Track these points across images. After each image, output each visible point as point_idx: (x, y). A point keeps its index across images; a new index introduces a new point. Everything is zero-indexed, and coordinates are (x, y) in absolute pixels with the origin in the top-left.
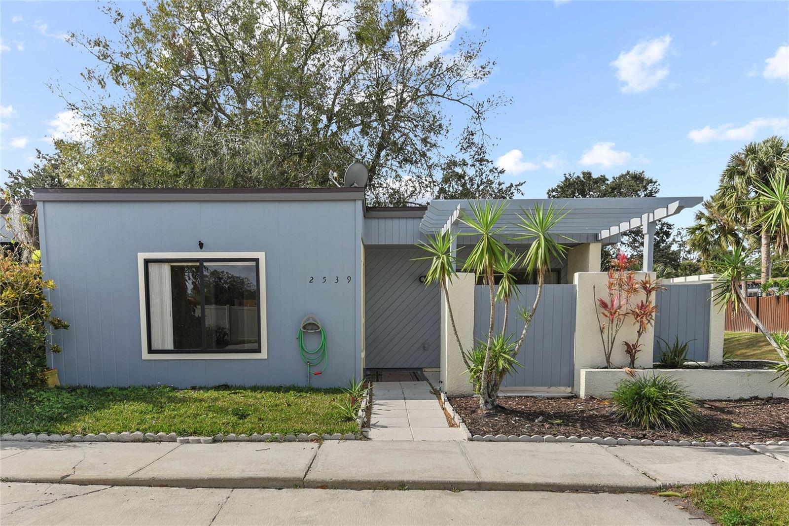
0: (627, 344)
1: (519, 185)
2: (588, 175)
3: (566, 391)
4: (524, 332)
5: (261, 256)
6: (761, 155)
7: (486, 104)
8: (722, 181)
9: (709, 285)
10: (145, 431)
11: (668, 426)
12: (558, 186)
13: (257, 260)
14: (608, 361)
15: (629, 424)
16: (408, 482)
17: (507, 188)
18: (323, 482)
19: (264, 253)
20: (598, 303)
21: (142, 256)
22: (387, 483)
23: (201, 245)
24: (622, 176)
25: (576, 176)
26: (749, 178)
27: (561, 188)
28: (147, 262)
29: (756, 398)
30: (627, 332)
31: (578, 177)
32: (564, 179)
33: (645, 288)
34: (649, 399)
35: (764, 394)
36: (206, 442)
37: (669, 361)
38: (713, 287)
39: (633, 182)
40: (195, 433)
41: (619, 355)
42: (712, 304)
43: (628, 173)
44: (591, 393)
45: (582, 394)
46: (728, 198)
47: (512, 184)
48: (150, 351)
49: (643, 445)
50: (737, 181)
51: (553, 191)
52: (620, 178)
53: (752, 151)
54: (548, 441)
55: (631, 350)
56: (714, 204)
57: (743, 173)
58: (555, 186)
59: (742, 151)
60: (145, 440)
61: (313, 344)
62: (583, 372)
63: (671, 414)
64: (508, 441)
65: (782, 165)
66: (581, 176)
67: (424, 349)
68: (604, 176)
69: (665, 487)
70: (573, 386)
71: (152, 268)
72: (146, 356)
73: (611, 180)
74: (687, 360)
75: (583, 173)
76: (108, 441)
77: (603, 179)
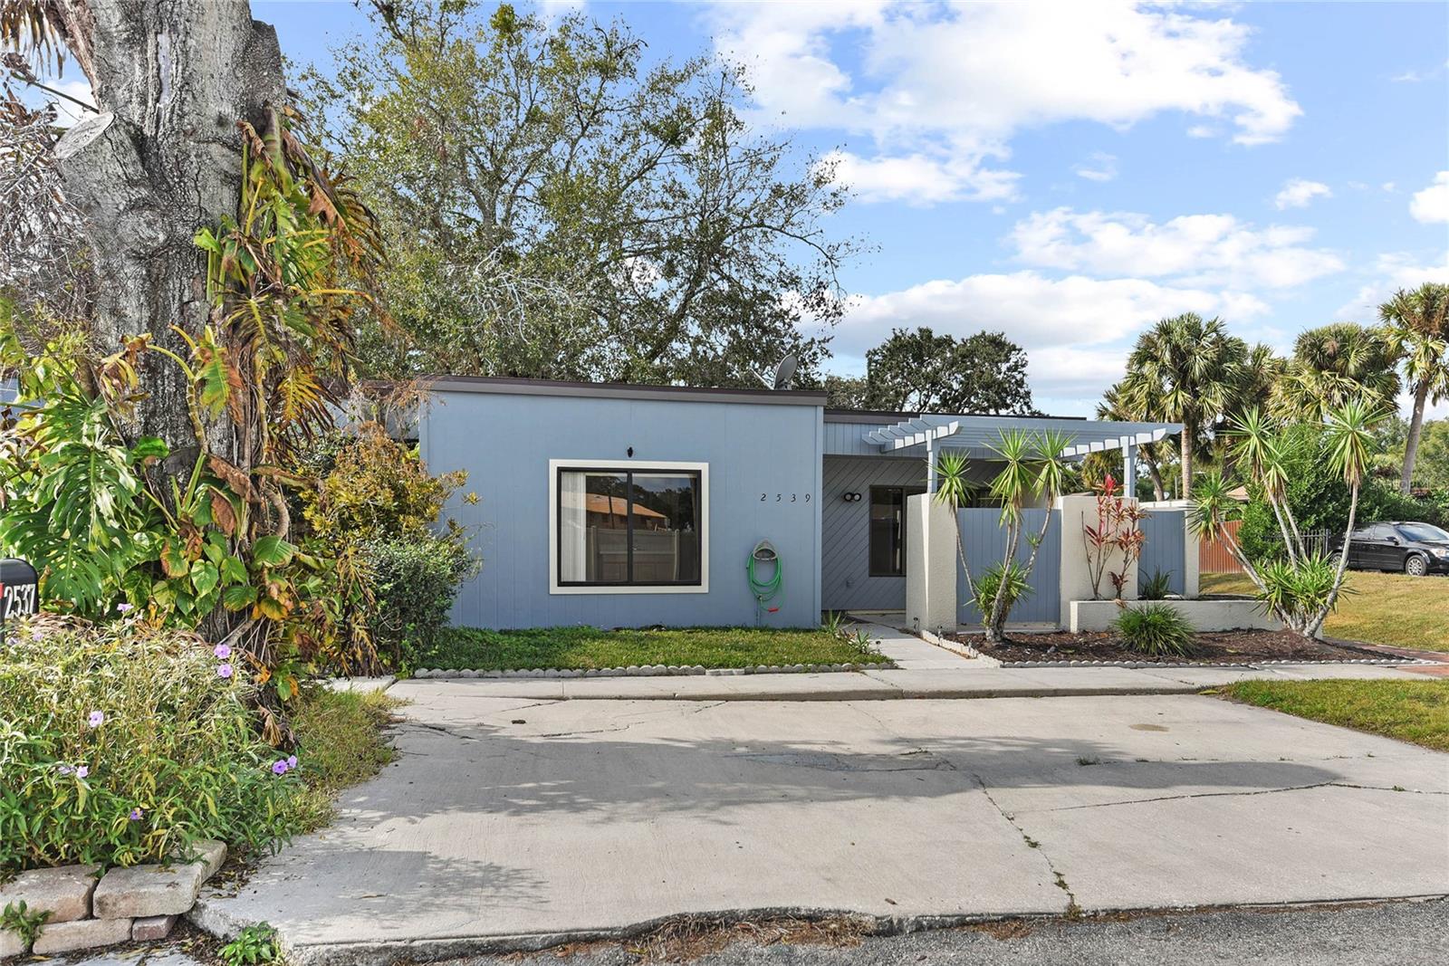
0: (1113, 574)
1: (824, 341)
2: (926, 333)
3: (1051, 627)
4: (1032, 558)
5: (703, 467)
6: (1176, 337)
7: (843, 248)
8: (1129, 367)
9: (1183, 512)
10: (666, 664)
11: (1175, 651)
12: (884, 347)
13: (699, 473)
14: (1096, 593)
15: (1138, 651)
16: (995, 691)
17: (805, 345)
18: (920, 693)
19: (707, 464)
20: (1086, 528)
21: (554, 464)
22: (977, 692)
23: (630, 452)
24: (975, 338)
25: (909, 333)
26: (1164, 365)
27: (889, 350)
28: (561, 470)
29: (1238, 629)
30: (1115, 562)
31: (913, 335)
32: (893, 336)
33: (1131, 515)
34: (1155, 626)
35: (1245, 626)
36: (739, 674)
37: (1151, 594)
38: (1187, 514)
39: (990, 349)
40: (720, 666)
41: (1105, 587)
42: (1187, 532)
43: (984, 333)
44: (1083, 627)
45: (1074, 628)
46: (1137, 389)
47: (813, 340)
48: (561, 584)
49: (1158, 667)
50: (1148, 368)
51: (875, 353)
52: (972, 340)
53: (1165, 330)
54: (1074, 666)
55: (1117, 581)
56: (1118, 396)
57: (1156, 359)
58: (877, 346)
59: (1154, 330)
60: (669, 674)
61: (763, 574)
62: (1074, 606)
63: (1177, 639)
64: (1038, 666)
65: (1202, 352)
66: (917, 334)
67: (848, 585)
68: (950, 337)
69: (1203, 688)
70: (1058, 621)
71: (566, 477)
72: (555, 589)
73: (960, 342)
74: (1167, 593)
75: (920, 330)
76: (627, 676)
77: (947, 341)
